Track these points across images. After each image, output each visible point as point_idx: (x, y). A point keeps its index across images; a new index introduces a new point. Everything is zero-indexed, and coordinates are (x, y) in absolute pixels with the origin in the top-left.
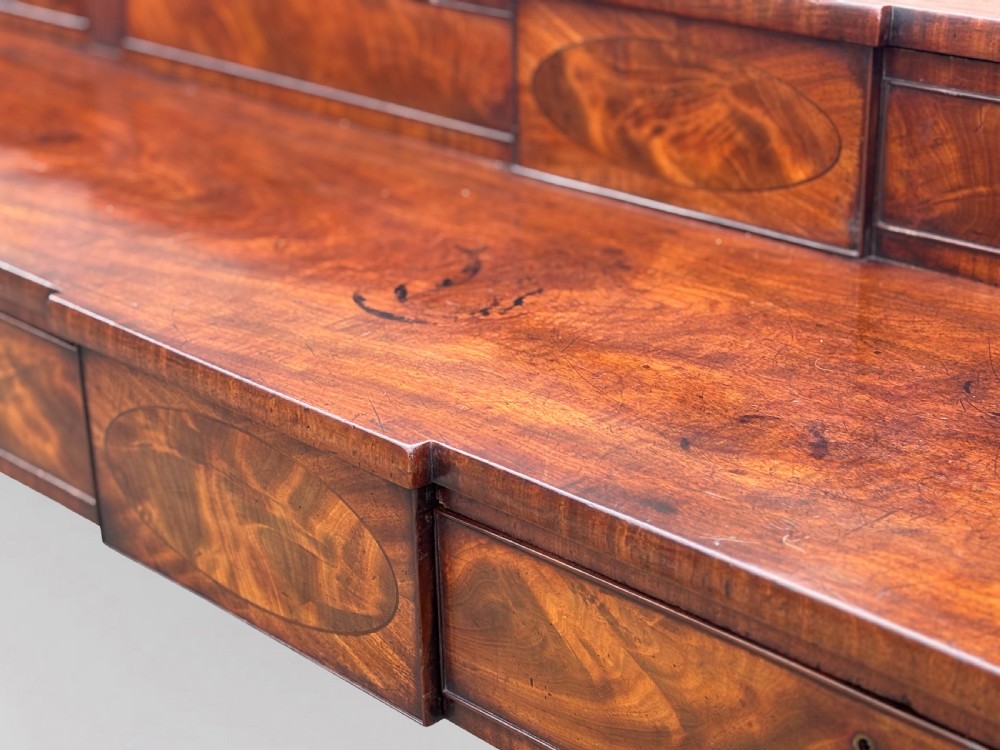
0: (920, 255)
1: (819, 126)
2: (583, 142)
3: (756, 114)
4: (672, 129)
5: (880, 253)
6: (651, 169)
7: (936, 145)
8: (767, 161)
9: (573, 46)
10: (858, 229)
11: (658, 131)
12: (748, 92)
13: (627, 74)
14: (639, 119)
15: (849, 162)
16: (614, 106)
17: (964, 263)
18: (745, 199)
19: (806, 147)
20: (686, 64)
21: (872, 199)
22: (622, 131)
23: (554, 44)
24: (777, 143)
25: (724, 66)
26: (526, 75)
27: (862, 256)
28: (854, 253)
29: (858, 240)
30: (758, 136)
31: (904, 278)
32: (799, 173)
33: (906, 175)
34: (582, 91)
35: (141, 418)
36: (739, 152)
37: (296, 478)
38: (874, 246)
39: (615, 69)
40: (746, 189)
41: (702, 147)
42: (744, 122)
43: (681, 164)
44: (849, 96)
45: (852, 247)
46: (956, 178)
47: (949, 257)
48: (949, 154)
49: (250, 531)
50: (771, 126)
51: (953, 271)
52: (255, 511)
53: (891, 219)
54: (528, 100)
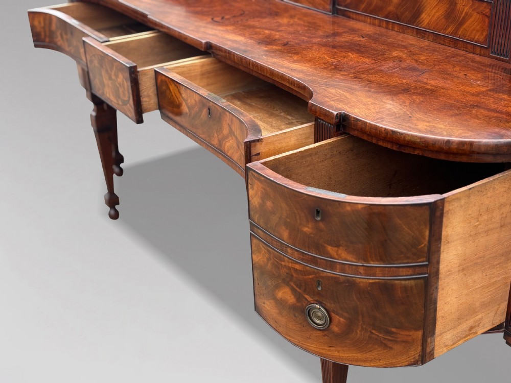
5: (337, 14)
10: (331, 7)
17: (351, 16)
27: (333, 14)
28: (331, 14)
29: (332, 10)
31: (341, 19)
38: (336, 12)
45: (330, 12)
47: (348, 14)
51: (349, 17)
53: (339, 5)
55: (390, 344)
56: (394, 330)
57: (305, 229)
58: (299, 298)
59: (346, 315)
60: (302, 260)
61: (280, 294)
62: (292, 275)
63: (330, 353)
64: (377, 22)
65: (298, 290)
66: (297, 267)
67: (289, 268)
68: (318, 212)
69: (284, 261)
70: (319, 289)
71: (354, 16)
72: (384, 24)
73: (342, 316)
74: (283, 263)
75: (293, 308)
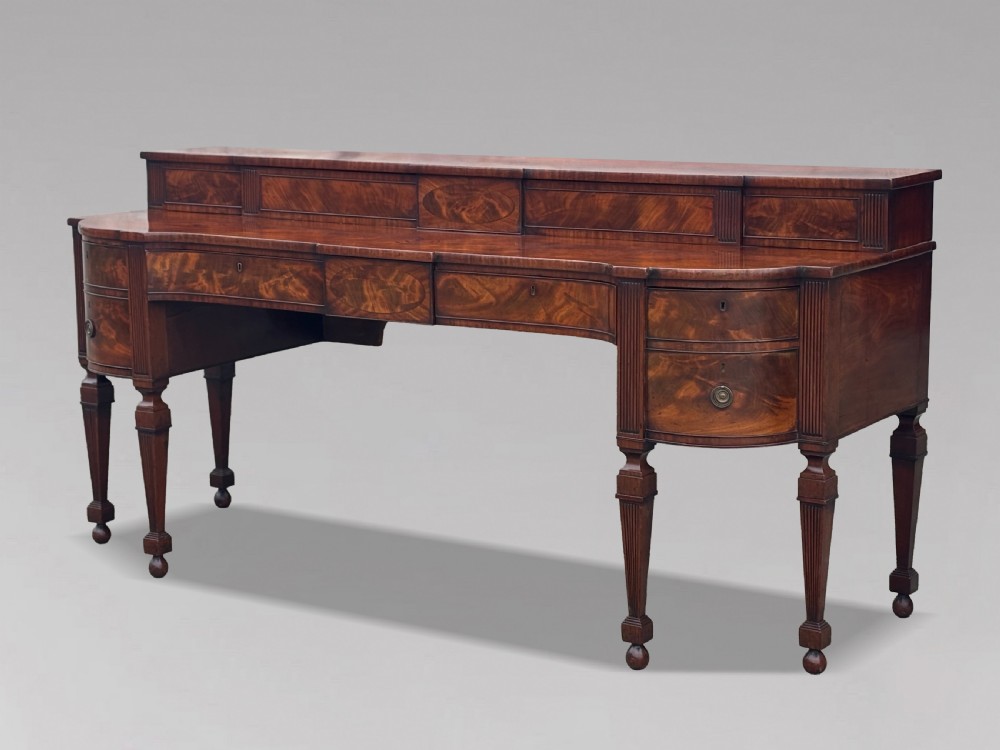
0: (536, 232)
1: (508, 201)
2: (440, 216)
3: (491, 200)
4: (467, 209)
5: (528, 233)
6: (462, 220)
7: (539, 202)
8: (495, 213)
9: (437, 189)
10: (520, 227)
11: (463, 210)
12: (489, 195)
13: (454, 194)
14: (457, 208)
15: (517, 211)
16: (449, 205)
17: (547, 232)
18: (489, 224)
19: (505, 207)
20: (471, 190)
21: (523, 219)
22: (453, 211)
23: (430, 189)
24: (497, 208)
25: (482, 189)
26: (421, 200)
27: (522, 234)
28: (520, 234)
29: (521, 230)
30: (492, 206)
31: (533, 238)
32: (504, 215)
33: (531, 212)
34: (440, 201)
35: (344, 272)
36: (487, 211)
37: (396, 273)
38: (525, 231)
39: (450, 194)
40: (490, 222)
41: (477, 212)
42: (488, 204)
43: (471, 218)
44: (516, 193)
45: (519, 232)
46: (544, 210)
47: (543, 231)
48: (542, 205)
49: (379, 293)
50: (496, 204)
51: (545, 235)
52: (382, 286)
53: (528, 224)
54: (422, 207)
55: (776, 411)
56: (779, 397)
57: (712, 322)
58: (704, 386)
59: (745, 389)
60: (709, 350)
61: (681, 394)
62: (697, 368)
63: (731, 430)
64: (583, 234)
65: (703, 379)
66: (703, 358)
67: (694, 363)
68: (723, 304)
69: (688, 358)
70: (723, 371)
71: (551, 233)
72: (593, 235)
73: (741, 391)
74: (687, 361)
75: (697, 400)
